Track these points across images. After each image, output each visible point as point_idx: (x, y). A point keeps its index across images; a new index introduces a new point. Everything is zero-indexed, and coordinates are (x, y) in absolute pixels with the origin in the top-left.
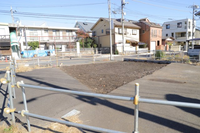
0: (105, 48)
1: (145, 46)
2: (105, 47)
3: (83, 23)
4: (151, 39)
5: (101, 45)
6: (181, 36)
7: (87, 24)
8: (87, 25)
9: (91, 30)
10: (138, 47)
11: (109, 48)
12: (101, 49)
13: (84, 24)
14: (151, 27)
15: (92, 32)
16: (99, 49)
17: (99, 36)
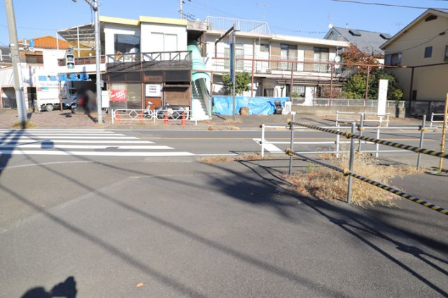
0: (432, 104)
2: (435, 101)
3: (350, 32)
5: (415, 92)
7: (361, 33)
8: (360, 35)
9: (384, 49)
12: (415, 104)
13: (352, 34)
15: (385, 58)
16: (410, 104)
17: (413, 68)
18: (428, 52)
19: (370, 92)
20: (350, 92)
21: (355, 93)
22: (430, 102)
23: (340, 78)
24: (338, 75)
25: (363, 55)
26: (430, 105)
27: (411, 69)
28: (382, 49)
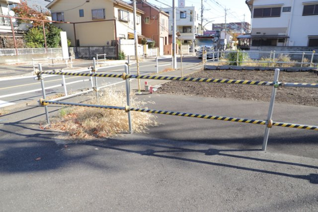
0: (91, 48)
1: (154, 45)
2: (92, 47)
4: (160, 33)
5: (78, 41)
6: (183, 32)
9: (49, 8)
10: (147, 46)
11: (102, 48)
12: (80, 49)
14: (160, 14)
15: (52, 15)
16: (77, 49)
17: (74, 24)
18: (81, 13)
19: (48, 42)
20: (32, 43)
21: (36, 43)
22: (89, 47)
23: (18, 30)
24: (16, 28)
25: (34, 12)
26: (89, 49)
27: (73, 24)
28: (48, 8)
